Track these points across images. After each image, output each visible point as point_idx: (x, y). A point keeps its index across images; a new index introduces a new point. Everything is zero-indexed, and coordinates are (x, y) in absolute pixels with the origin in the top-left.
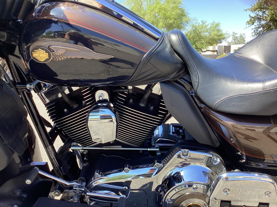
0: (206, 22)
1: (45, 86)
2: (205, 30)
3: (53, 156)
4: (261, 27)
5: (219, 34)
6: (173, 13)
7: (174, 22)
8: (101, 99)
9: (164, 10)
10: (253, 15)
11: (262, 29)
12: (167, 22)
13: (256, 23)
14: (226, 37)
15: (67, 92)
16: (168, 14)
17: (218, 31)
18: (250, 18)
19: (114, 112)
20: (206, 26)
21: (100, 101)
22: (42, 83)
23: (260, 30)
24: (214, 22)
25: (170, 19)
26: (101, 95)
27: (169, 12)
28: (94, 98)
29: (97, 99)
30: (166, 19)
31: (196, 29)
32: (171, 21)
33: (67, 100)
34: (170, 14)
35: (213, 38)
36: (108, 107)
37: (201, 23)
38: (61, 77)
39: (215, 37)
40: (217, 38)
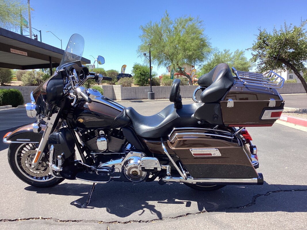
0: (229, 51)
1: (80, 129)
2: (228, 59)
3: (83, 158)
4: (263, 64)
5: (243, 63)
6: (192, 44)
7: (193, 54)
8: (101, 134)
9: (183, 42)
10: (255, 53)
11: (264, 65)
12: (186, 53)
13: (258, 61)
14: (251, 65)
15: (89, 131)
16: (188, 45)
17: (242, 59)
18: (253, 56)
19: (106, 139)
20: (229, 55)
21: (101, 135)
22: (79, 128)
23: (263, 66)
24: (238, 50)
25: (189, 50)
26: (102, 132)
27: (188, 43)
28: (99, 134)
29: (100, 134)
30: (185, 50)
31: (219, 58)
32: (191, 53)
33: (89, 134)
34: (189, 45)
35: (237, 67)
36: (104, 137)
37: (224, 52)
38: (87, 127)
39: (239, 66)
40: (241, 67)
